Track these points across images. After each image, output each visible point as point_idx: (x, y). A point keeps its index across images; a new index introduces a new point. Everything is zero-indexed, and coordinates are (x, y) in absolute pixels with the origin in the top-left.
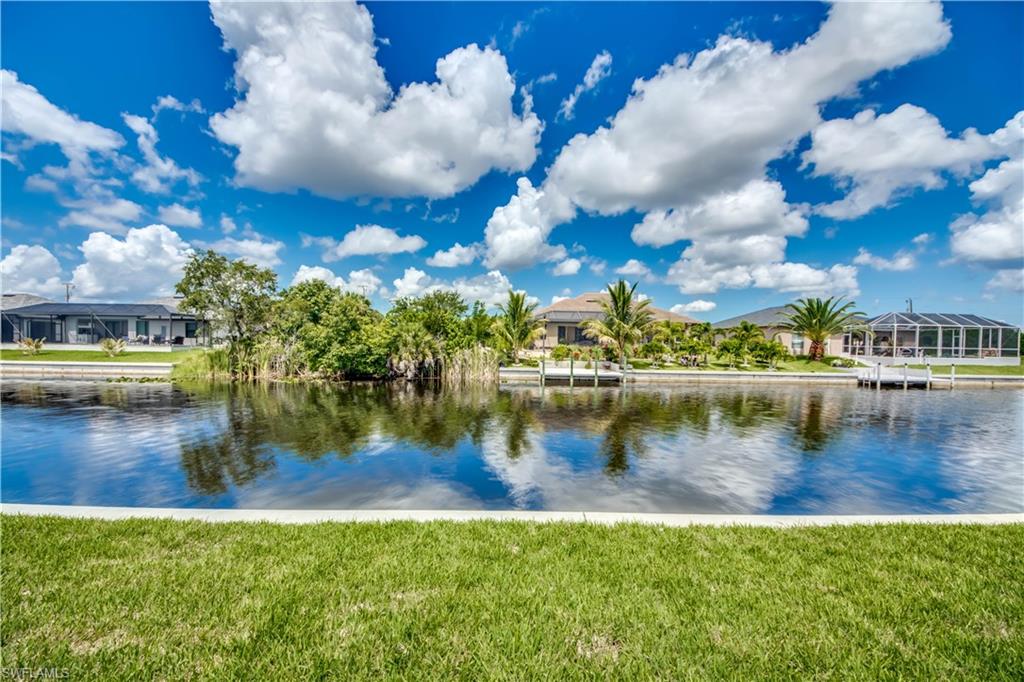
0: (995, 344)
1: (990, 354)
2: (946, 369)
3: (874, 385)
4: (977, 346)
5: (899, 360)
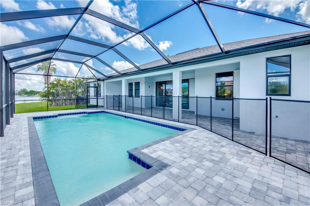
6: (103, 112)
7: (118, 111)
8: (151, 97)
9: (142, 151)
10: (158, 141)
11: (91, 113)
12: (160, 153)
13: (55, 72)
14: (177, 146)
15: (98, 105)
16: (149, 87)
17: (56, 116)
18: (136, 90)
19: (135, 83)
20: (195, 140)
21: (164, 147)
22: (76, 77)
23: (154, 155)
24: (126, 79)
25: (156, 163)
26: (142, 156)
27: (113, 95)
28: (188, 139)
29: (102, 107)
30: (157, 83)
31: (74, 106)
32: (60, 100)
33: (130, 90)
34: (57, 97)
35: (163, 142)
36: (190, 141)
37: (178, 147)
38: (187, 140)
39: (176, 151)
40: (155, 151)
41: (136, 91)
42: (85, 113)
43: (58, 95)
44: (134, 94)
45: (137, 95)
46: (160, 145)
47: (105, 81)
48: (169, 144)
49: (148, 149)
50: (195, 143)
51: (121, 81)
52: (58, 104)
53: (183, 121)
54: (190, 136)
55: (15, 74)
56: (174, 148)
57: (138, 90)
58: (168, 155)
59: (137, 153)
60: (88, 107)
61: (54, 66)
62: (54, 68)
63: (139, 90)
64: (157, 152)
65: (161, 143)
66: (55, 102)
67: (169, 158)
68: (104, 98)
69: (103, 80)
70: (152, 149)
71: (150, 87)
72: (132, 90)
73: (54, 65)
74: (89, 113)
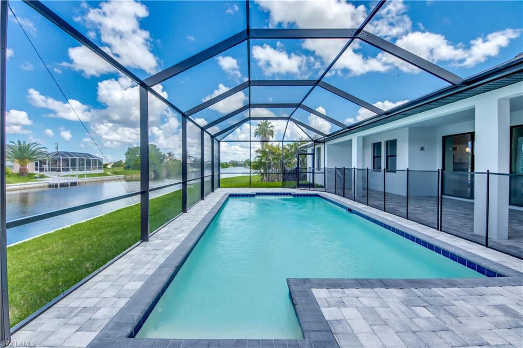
0: (96, 165)
1: (94, 169)
2: (82, 176)
3: (56, 186)
4: (90, 166)
5: (63, 173)
6: (317, 195)
7: (340, 195)
8: (406, 172)
9: (314, 291)
10: (369, 282)
11: (298, 195)
12: (349, 313)
13: (272, 137)
14: (418, 316)
15: (315, 182)
16: (422, 149)
17: (254, 196)
18: (387, 157)
19: (387, 142)
20: (509, 318)
21: (375, 304)
22: (283, 141)
23: (329, 314)
24: (359, 135)
25: (318, 334)
26: (303, 302)
27: (335, 168)
28: (482, 308)
29: (321, 187)
30: (445, 138)
31: (280, 183)
32: (272, 173)
33: (377, 157)
34: (269, 170)
35: (383, 290)
36: (483, 315)
37: (416, 320)
38: (471, 308)
39: (398, 329)
40: (341, 304)
41: (376, 159)
42: (290, 194)
43: (269, 167)
44: (383, 166)
45: (391, 167)
46: (367, 293)
47: (327, 143)
48: (397, 300)
49: (330, 292)
50: (500, 332)
51: (351, 141)
52: (269, 179)
53: (509, 247)
54: (500, 301)
55: (221, 142)
56: (402, 317)
57: (392, 157)
58: (367, 329)
59: (299, 292)
60: (299, 186)
61: (272, 129)
62: (272, 131)
63: (396, 156)
64: (344, 310)
65: (376, 290)
66: (266, 176)
67: (360, 339)
68: (325, 173)
69: (324, 142)
70: (340, 295)
71: (425, 149)
72: (381, 157)
73: (272, 126)
74: (295, 195)
